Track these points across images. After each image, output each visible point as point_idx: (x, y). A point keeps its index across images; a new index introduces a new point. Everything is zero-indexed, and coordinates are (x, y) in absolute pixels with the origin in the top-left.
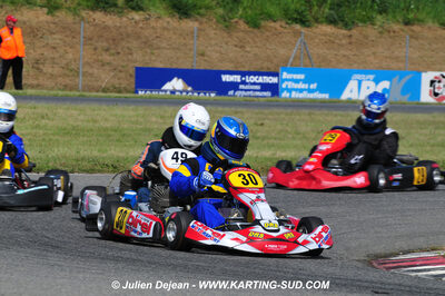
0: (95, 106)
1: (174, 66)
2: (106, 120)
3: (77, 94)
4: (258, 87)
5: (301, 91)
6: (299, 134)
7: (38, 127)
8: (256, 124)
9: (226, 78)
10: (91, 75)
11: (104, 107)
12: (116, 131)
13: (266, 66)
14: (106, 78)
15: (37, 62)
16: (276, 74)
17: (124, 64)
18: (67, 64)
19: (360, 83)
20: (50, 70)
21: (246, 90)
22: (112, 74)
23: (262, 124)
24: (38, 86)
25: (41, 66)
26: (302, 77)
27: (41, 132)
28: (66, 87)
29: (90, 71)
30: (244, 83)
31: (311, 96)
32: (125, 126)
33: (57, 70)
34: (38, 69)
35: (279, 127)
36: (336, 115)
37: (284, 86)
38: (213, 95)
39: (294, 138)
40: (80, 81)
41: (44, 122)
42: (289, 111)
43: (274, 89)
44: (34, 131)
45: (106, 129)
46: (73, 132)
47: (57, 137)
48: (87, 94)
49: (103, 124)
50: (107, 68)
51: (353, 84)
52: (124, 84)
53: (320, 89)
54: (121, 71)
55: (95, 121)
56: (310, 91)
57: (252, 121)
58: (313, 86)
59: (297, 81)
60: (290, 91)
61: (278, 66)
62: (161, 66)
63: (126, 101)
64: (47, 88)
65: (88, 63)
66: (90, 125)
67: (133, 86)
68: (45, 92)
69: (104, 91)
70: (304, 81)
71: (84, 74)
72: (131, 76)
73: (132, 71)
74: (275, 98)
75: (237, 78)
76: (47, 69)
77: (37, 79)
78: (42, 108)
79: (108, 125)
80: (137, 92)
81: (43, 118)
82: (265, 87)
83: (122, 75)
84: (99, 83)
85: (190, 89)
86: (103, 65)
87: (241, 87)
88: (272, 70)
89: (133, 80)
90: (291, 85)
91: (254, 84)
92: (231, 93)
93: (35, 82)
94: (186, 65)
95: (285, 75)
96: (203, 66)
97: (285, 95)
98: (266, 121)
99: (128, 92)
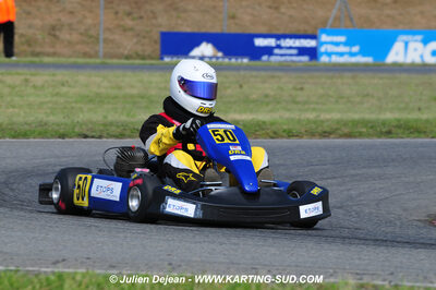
0: (119, 73)
1: (203, 30)
2: (132, 87)
3: (98, 61)
4: (295, 52)
5: (342, 54)
6: (342, 98)
7: (57, 94)
8: (294, 88)
9: (259, 42)
10: (112, 41)
11: (129, 73)
12: (143, 97)
13: (302, 28)
14: (128, 44)
15: (53, 28)
16: (313, 37)
17: (148, 29)
18: (86, 30)
19: (406, 44)
20: (68, 37)
21: (282, 55)
22: (135, 40)
23: (302, 89)
24: (54, 54)
25: (57, 33)
26: (342, 39)
27: (62, 100)
28: (86, 55)
29: (111, 37)
30: (279, 47)
31: (354, 60)
32: (153, 92)
33: (75, 37)
34: (55, 36)
35: (321, 91)
36: (381, 78)
37: (323, 49)
38: (246, 61)
39: (337, 102)
40: (101, 48)
41: (65, 89)
42: (330, 74)
43: (312, 53)
44: (55, 99)
45: (132, 96)
46: (97, 100)
47: (78, 105)
48: (109, 61)
49: (128, 91)
50: (130, 33)
51: (398, 46)
52: (149, 50)
53: (363, 53)
54: (144, 37)
55: (120, 88)
56: (352, 54)
57: (291, 86)
58: (356, 49)
59: (337, 44)
60: (329, 54)
61: (316, 28)
62: (188, 30)
63: (151, 68)
64: (64, 56)
65: (109, 29)
66: (114, 92)
67: (158, 52)
68: (63, 60)
69: (127, 58)
70: (346, 44)
71: (105, 40)
72: (156, 42)
73: (157, 37)
74: (313, 63)
75: (271, 42)
76: (64, 35)
77: (53, 47)
78: (61, 75)
79: (135, 91)
80: (162, 58)
81: (63, 85)
82: (302, 51)
83: (146, 41)
84: (121, 50)
85: (220, 54)
86: (125, 30)
87: (276, 51)
88: (310, 32)
89: (158, 47)
90: (330, 48)
91: (290, 48)
92: (265, 58)
93: (51, 50)
94: (216, 29)
95: (324, 38)
96: (233, 29)
97: (324, 59)
98: (306, 86)
99: (152, 58)
